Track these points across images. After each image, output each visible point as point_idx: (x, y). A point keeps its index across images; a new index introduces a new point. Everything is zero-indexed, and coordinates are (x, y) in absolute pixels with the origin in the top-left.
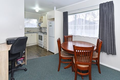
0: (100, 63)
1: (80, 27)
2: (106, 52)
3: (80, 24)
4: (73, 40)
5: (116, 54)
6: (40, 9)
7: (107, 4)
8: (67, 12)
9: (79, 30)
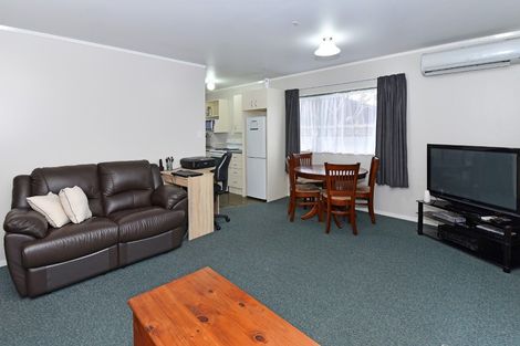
0: (376, 212)
1: (332, 129)
2: (389, 185)
3: (332, 124)
4: (313, 163)
5: (407, 186)
6: (219, 81)
7: (393, 79)
8: (297, 91)
9: (329, 137)
